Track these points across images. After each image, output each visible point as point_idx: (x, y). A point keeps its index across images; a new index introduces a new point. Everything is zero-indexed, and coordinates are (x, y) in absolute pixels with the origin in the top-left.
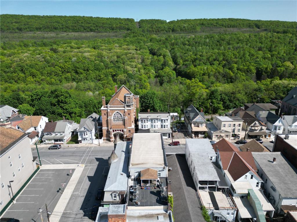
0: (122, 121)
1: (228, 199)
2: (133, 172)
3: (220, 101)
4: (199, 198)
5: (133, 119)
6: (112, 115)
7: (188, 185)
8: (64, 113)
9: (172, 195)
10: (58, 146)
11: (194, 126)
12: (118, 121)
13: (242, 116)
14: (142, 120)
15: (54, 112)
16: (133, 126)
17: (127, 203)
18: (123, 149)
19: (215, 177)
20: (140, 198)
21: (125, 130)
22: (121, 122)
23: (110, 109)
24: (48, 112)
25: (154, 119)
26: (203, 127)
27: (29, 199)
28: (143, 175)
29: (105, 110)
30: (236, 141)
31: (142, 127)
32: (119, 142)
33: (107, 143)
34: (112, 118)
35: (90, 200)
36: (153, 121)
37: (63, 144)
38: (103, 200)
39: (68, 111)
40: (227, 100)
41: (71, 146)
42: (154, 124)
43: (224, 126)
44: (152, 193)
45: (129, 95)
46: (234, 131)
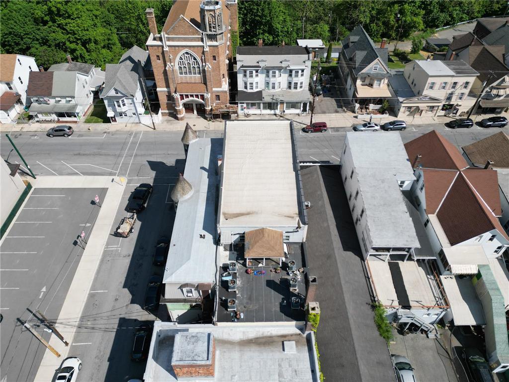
0: (200, 73)
1: (430, 280)
2: (229, 232)
3: (420, 7)
4: (368, 278)
5: (224, 70)
6: (174, 59)
7: (346, 247)
8: (71, 42)
9: (318, 311)
10: (66, 129)
11: (362, 85)
12: (190, 73)
13: (473, 59)
14: (245, 71)
15: (47, 41)
16: (225, 86)
17: (216, 315)
18: (203, 163)
19: (409, 240)
20: (243, 298)
21: (208, 96)
22: (198, 75)
23: (169, 43)
24: (33, 40)
25: (274, 68)
26: (382, 85)
27: (18, 261)
28: (250, 248)
29: (158, 46)
30: (448, 120)
31: (246, 88)
32: (194, 141)
33: (171, 124)
34: (177, 67)
35: (142, 264)
36: (271, 72)
37: (76, 122)
38: (164, 296)
39: (76, 36)
40: (434, 6)
41: (95, 130)
42: (272, 80)
43: (431, 88)
44: (270, 284)
45: (211, 8)
46: (449, 98)
